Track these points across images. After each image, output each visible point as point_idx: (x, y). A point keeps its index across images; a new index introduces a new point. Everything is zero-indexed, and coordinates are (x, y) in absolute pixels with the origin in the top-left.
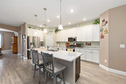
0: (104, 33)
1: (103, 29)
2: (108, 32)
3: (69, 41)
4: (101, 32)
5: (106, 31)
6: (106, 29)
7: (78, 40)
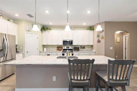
0: (101, 38)
1: (99, 35)
2: (104, 38)
3: (64, 44)
4: (98, 38)
5: (103, 37)
6: (102, 35)
7: (74, 43)
